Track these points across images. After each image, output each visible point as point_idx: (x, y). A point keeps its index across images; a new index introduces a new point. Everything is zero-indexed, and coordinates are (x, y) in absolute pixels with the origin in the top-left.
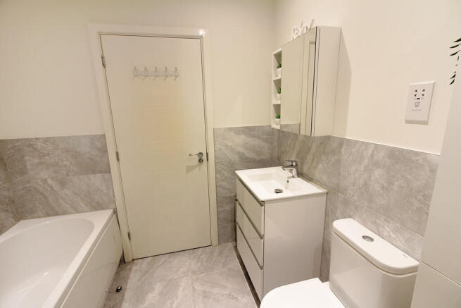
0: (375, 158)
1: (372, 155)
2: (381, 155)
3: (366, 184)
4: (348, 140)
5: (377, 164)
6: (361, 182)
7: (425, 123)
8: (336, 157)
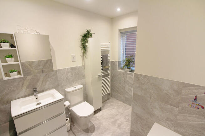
0: (68, 71)
1: (67, 71)
2: (69, 70)
3: (67, 78)
4: (59, 70)
5: (69, 72)
6: (66, 78)
7: (75, 61)
8: (55, 76)
